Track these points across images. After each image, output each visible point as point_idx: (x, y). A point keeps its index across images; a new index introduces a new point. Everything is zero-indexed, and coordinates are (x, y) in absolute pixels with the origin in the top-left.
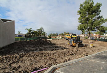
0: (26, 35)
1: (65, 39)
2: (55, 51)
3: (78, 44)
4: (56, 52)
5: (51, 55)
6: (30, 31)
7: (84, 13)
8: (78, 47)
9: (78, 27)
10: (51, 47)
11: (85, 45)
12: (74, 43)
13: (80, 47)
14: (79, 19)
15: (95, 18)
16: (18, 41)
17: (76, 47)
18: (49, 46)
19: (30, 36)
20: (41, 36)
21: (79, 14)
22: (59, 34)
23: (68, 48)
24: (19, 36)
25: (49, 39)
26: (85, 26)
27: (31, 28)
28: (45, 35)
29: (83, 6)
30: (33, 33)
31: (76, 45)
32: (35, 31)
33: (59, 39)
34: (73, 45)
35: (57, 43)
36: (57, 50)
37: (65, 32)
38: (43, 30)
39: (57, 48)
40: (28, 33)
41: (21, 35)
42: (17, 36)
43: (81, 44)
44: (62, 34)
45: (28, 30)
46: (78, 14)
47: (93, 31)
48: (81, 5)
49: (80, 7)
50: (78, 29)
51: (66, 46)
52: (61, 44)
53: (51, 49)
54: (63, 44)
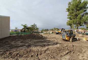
0: (21, 30)
1: (55, 33)
2: (46, 48)
3: (72, 38)
4: (48, 49)
5: (41, 54)
6: (25, 26)
7: (73, 10)
8: (72, 41)
9: (67, 23)
10: (42, 42)
11: (79, 39)
12: (67, 37)
13: (73, 41)
14: (68, 15)
15: (82, 14)
16: (14, 35)
17: (69, 41)
18: (40, 40)
19: (24, 31)
20: (34, 31)
21: (68, 11)
22: (50, 30)
23: (60, 42)
24: (15, 31)
25: (41, 34)
26: (73, 21)
27: (26, 25)
28: (38, 30)
29: (71, 3)
30: (27, 28)
31: (70, 39)
32: (29, 27)
33: (49, 34)
34: (67, 39)
35: (48, 37)
36: (49, 45)
37: (54, 28)
38: (36, 26)
39: (49, 42)
40: (23, 29)
41: (17, 30)
42: (14, 31)
43: (75, 38)
44: (52, 30)
45: (23, 26)
46: (66, 11)
47: (81, 26)
48: (70, 3)
49: (69, 5)
50: (67, 24)
51: (58, 40)
52: (53, 38)
53: (42, 44)
54: (55, 38)
